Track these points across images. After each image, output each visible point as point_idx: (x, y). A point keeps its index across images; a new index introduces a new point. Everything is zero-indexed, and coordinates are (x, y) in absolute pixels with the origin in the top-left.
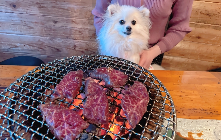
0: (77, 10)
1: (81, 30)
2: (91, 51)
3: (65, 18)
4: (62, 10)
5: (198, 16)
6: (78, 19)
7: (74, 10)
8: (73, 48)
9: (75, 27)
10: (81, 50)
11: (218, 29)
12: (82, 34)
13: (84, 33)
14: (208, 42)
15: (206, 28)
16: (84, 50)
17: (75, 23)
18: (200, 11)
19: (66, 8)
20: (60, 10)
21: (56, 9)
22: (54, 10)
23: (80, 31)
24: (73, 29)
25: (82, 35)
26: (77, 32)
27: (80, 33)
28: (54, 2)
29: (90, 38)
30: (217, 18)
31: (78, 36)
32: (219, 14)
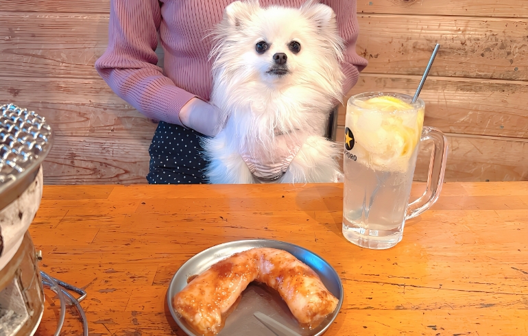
0: (67, 57)
1: (83, 109)
2: (116, 167)
3: (38, 80)
4: (29, 59)
5: (410, 57)
6: (74, 80)
7: (60, 57)
8: (68, 162)
9: (66, 102)
10: (90, 165)
11: (471, 90)
12: (88, 119)
13: (91, 116)
14: (452, 128)
15: (436, 89)
16: (98, 166)
17: (67, 90)
18: (411, 43)
19: (39, 53)
20: (25, 59)
21: (14, 57)
22: (8, 58)
23: (80, 113)
24: (62, 107)
25: (89, 124)
26: (74, 115)
27: (83, 119)
28: (7, 38)
29: (110, 131)
30: (463, 59)
31: (76, 125)
32: (466, 47)
